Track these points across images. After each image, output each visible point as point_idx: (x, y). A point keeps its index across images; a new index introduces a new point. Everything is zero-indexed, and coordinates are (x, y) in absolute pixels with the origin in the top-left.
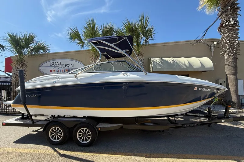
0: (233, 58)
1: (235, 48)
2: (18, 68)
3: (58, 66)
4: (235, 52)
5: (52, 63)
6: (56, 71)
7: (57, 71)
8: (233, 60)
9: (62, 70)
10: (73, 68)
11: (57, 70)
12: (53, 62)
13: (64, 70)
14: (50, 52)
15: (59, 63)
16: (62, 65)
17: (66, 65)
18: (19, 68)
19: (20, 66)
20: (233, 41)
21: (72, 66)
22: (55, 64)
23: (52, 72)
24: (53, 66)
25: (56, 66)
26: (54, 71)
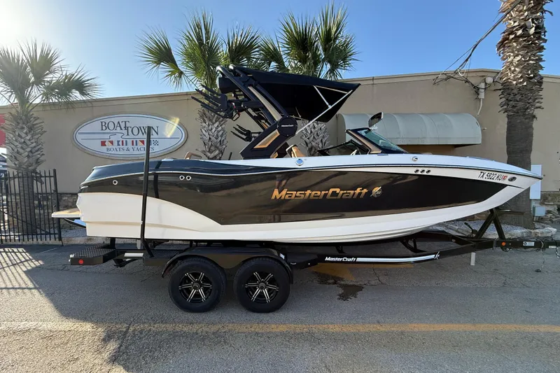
1: (531, 93)
2: (19, 135)
3: (121, 131)
4: (530, 101)
5: (104, 124)
6: (115, 143)
10: (158, 137)
11: (118, 142)
12: (107, 121)
13: (135, 140)
15: (123, 125)
16: (130, 129)
17: (139, 129)
18: (23, 135)
19: (25, 131)
20: (528, 75)
21: (154, 132)
22: (111, 126)
23: (105, 145)
24: (108, 131)
25: (114, 131)
26: (112, 142)
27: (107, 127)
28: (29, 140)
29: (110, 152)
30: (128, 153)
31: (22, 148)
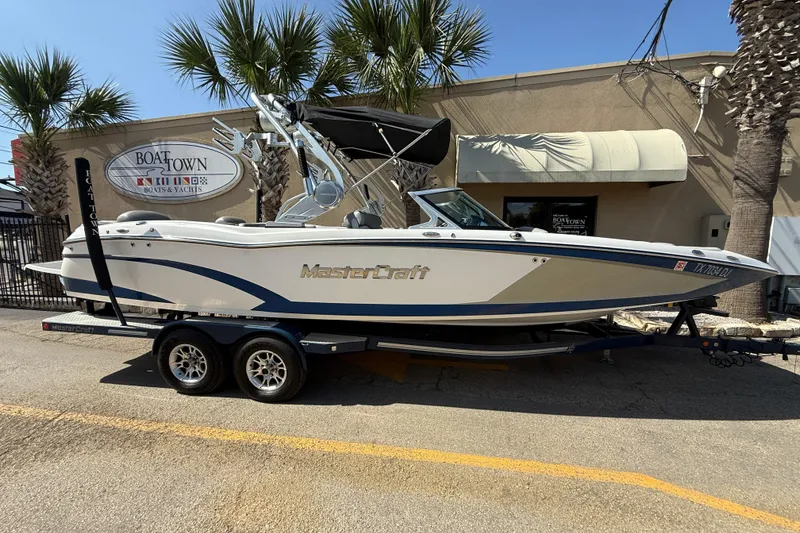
0: (767, 132)
1: (783, 88)
2: (34, 172)
3: (161, 165)
4: (779, 105)
5: (140, 155)
6: (154, 181)
7: (158, 184)
8: (765, 139)
9: (172, 179)
10: (206, 172)
11: (158, 179)
12: (143, 151)
13: (177, 177)
14: (134, 119)
15: (162, 156)
16: (171, 163)
17: (182, 161)
18: (39, 171)
19: (40, 166)
20: (778, 57)
21: (201, 167)
22: (149, 158)
23: (142, 184)
24: (144, 164)
25: (152, 165)
26: (150, 180)
27: (144, 160)
28: (47, 177)
29: (149, 193)
30: (169, 194)
31: (38, 187)
